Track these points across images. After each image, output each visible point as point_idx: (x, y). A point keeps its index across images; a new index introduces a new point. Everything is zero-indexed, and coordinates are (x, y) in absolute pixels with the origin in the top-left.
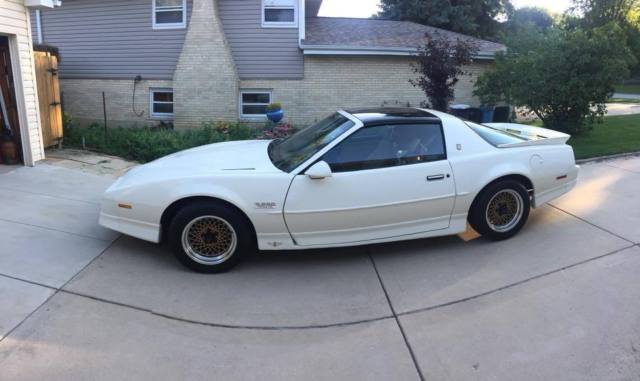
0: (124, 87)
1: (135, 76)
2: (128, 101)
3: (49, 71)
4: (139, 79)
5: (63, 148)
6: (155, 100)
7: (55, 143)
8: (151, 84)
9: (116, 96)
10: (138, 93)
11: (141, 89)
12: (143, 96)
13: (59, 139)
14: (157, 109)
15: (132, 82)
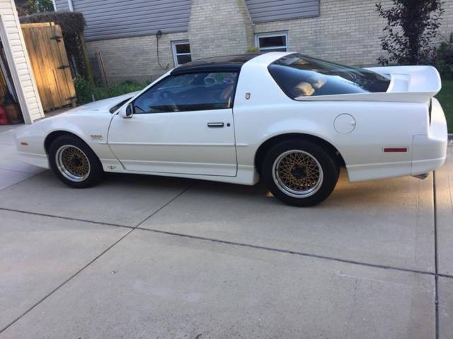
0: (149, 42)
1: (156, 31)
2: (154, 56)
3: (53, 38)
4: (159, 34)
5: (77, 106)
6: (178, 53)
7: (68, 102)
8: (171, 37)
9: (143, 52)
10: (161, 47)
11: (163, 43)
12: (166, 49)
13: (71, 99)
14: (181, 60)
15: (154, 38)
